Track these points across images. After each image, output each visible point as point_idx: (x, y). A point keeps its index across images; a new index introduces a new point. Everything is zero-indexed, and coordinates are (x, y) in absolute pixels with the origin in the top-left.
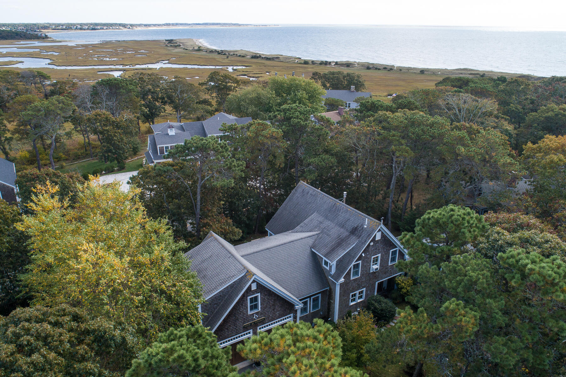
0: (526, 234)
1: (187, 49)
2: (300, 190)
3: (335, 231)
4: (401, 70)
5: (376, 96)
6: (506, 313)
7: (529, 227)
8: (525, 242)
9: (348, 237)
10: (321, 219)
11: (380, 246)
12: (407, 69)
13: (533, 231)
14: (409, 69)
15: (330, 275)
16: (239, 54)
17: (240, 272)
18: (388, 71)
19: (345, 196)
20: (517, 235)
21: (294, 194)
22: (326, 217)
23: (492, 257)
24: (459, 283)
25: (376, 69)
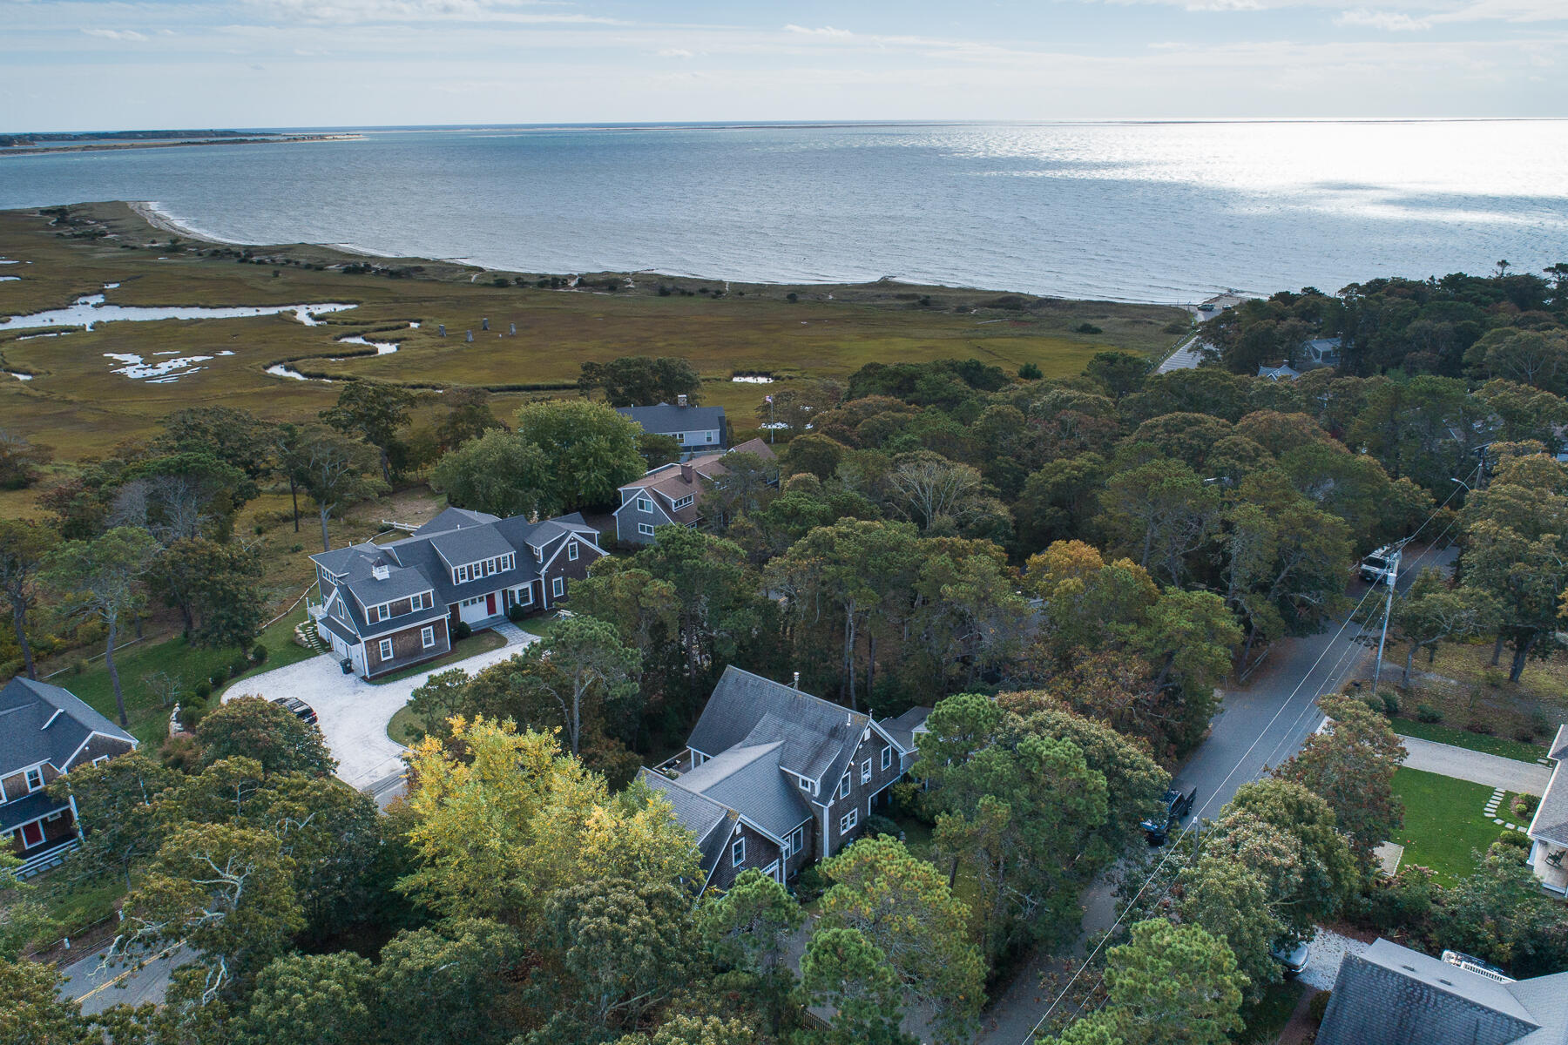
0: (1040, 715)
1: (134, 248)
2: (731, 680)
3: (807, 737)
4: (741, 294)
5: (708, 380)
6: (1032, 800)
7: (1040, 706)
8: (1039, 727)
9: (827, 743)
10: (779, 721)
11: (870, 747)
12: (756, 291)
13: (1045, 712)
14: (759, 288)
15: (814, 799)
16: (303, 261)
17: (719, 814)
18: (714, 297)
19: (797, 679)
20: (1032, 718)
21: (722, 687)
22: (787, 718)
23: (1010, 748)
24: (987, 779)
25: (683, 293)
